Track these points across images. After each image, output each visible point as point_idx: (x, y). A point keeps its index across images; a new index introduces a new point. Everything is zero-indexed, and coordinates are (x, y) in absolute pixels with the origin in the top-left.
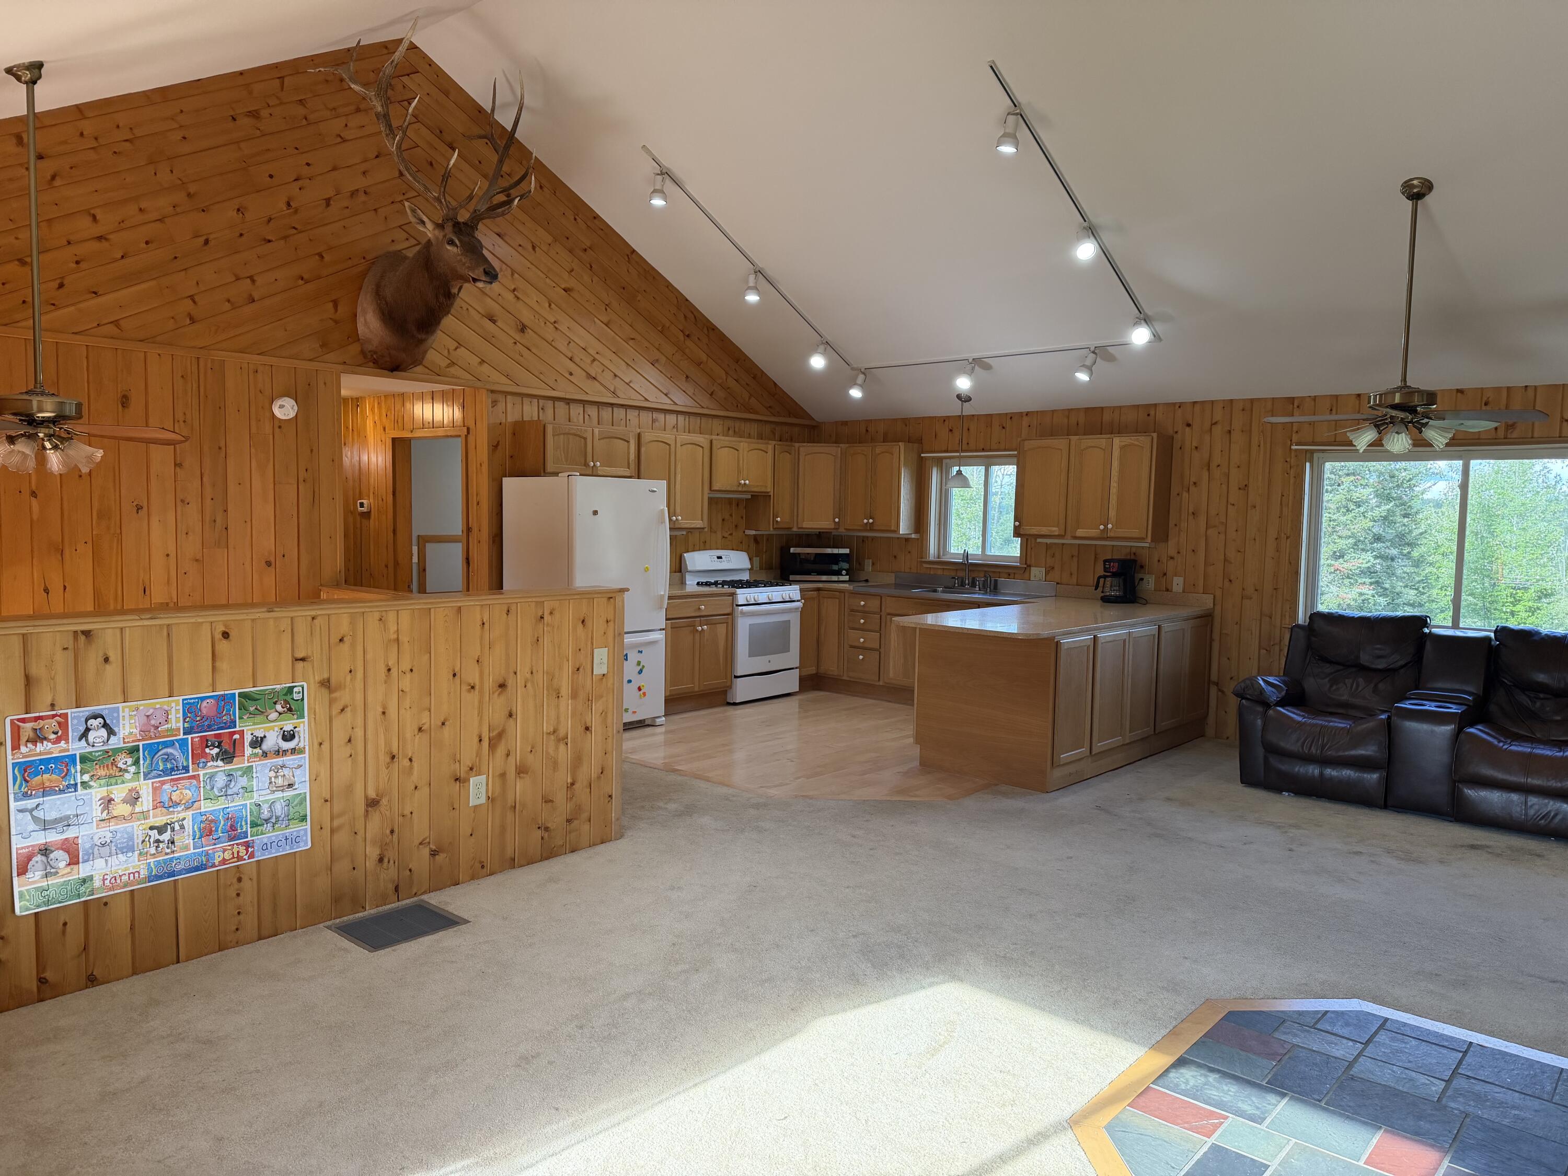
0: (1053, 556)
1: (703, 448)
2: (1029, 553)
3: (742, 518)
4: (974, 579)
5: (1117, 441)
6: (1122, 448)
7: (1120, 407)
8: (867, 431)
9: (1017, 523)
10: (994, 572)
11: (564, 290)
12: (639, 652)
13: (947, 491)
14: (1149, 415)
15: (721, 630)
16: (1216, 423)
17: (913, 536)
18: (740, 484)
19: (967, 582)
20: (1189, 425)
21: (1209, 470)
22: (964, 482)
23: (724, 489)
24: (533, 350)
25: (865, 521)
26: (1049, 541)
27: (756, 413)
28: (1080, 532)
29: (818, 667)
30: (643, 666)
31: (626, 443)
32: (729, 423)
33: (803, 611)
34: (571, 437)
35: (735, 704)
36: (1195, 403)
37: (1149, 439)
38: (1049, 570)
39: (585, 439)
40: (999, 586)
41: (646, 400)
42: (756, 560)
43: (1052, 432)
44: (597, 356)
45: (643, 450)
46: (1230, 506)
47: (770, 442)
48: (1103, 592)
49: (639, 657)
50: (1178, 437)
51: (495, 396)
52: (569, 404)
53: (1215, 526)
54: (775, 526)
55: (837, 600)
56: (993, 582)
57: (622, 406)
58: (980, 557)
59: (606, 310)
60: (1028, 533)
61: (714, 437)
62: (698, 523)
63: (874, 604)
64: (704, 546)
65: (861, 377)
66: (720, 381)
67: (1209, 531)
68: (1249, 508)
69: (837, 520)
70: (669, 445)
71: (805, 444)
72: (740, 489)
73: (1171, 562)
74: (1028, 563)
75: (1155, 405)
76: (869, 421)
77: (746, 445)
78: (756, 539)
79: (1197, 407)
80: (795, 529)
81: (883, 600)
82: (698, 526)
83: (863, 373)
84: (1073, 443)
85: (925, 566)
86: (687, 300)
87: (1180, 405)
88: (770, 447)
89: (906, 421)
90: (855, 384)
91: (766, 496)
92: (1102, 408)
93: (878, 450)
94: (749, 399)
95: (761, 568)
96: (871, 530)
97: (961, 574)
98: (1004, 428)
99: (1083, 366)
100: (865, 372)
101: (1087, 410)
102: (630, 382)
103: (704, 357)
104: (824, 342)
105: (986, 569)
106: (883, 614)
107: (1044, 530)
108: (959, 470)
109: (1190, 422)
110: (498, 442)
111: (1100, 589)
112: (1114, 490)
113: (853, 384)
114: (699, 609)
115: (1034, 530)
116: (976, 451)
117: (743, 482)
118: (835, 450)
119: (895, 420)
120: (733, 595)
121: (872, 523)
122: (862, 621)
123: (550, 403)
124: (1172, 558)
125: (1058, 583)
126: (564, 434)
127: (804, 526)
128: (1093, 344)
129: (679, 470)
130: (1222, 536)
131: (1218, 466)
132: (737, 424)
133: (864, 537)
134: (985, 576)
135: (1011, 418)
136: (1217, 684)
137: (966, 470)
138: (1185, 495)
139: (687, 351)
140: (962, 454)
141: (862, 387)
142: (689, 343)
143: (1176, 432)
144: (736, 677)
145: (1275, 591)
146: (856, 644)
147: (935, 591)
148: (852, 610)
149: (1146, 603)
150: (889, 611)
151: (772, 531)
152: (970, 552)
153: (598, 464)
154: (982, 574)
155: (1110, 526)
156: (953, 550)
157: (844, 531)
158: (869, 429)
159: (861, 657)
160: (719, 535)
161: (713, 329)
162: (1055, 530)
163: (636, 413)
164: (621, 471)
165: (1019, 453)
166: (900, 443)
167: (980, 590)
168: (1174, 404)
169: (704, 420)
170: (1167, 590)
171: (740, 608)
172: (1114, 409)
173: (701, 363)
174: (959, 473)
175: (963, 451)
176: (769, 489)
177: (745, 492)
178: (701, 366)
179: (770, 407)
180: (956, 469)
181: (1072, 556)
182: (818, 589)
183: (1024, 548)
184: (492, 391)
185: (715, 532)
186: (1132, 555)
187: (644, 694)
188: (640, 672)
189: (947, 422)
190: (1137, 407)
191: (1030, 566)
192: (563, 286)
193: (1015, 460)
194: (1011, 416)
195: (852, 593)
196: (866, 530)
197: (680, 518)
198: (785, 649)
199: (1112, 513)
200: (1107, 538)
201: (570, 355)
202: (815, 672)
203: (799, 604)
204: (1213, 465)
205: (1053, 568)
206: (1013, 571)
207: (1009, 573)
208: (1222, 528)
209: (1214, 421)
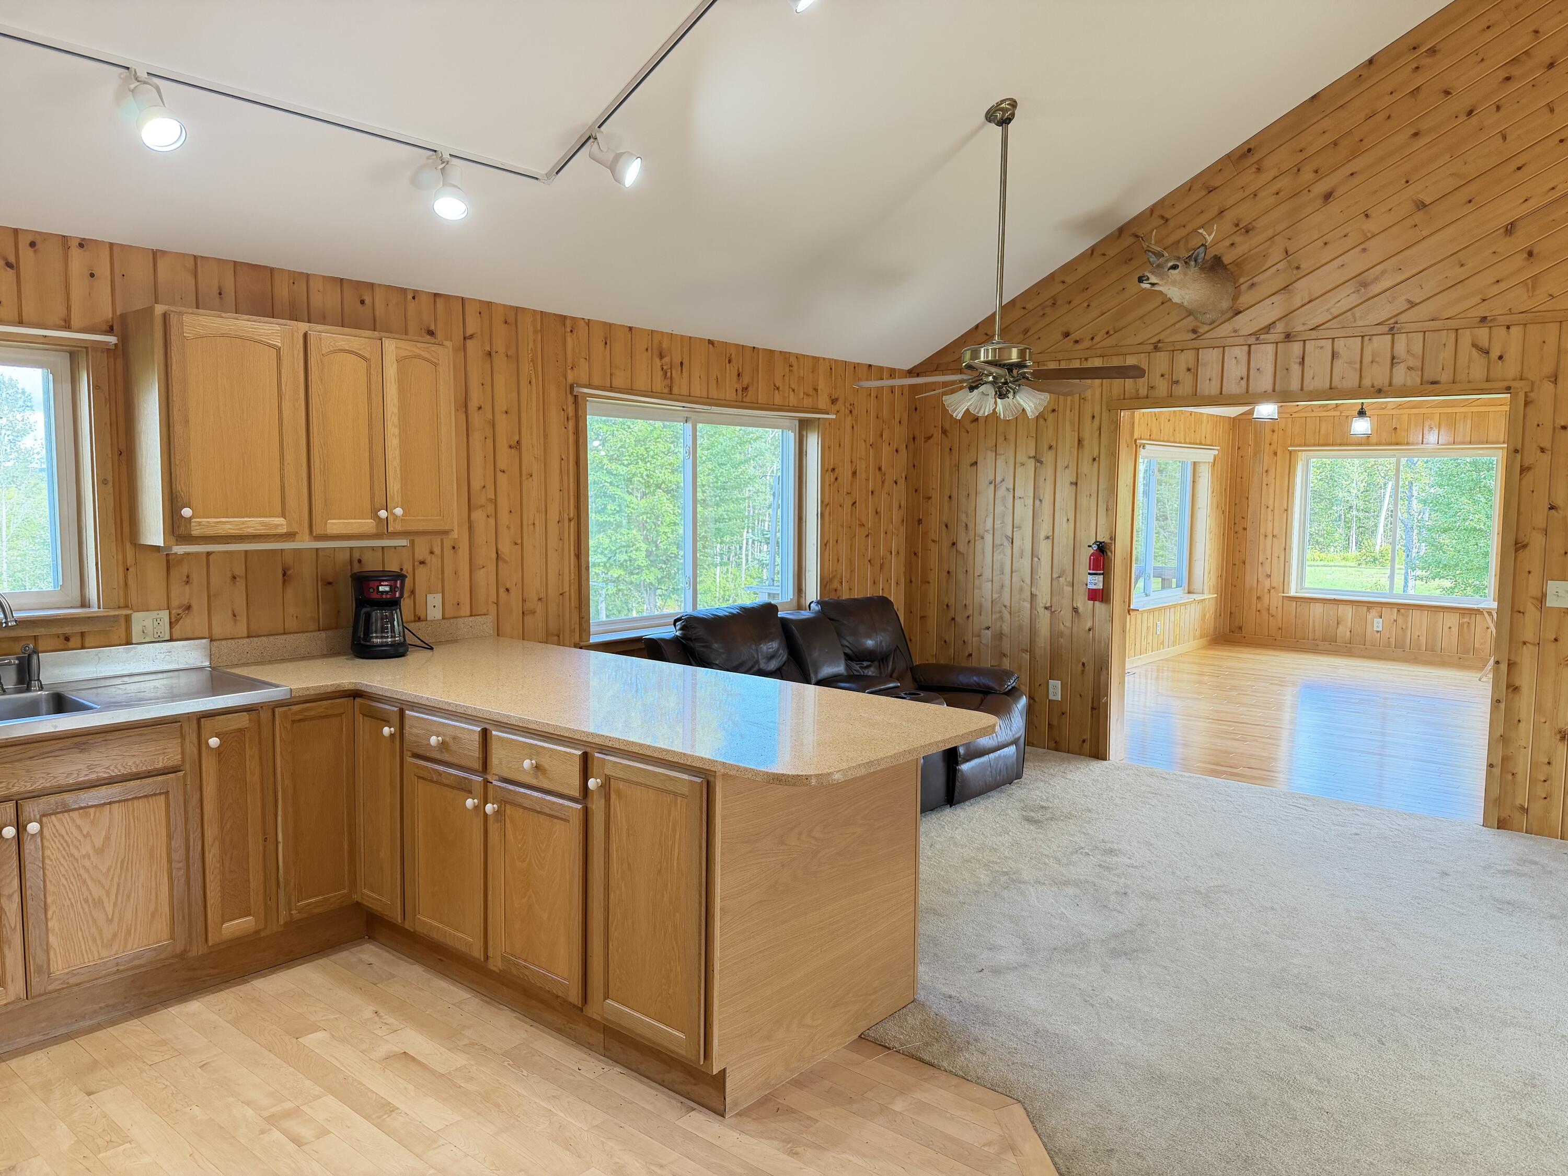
0: (187, 580)
5: (393, 347)
6: (397, 361)
14: (362, 302)
16: (471, 337)
21: (466, 412)
28: (334, 526)
38: (180, 612)
46: (499, 474)
53: (482, 506)
68: (524, 478)
73: (420, 570)
84: (297, 336)
87: (415, 295)
107: (253, 525)
115: (227, 526)
130: (492, 521)
131: (480, 408)
145: (561, 597)
155: (398, 511)
170: (418, 619)
181: (233, 578)
186: (356, 564)
199: (395, 487)
200: (387, 534)
204: (473, 404)
205: (189, 608)
206: (78, 629)
207: (67, 639)
208: (490, 509)
209: (468, 333)
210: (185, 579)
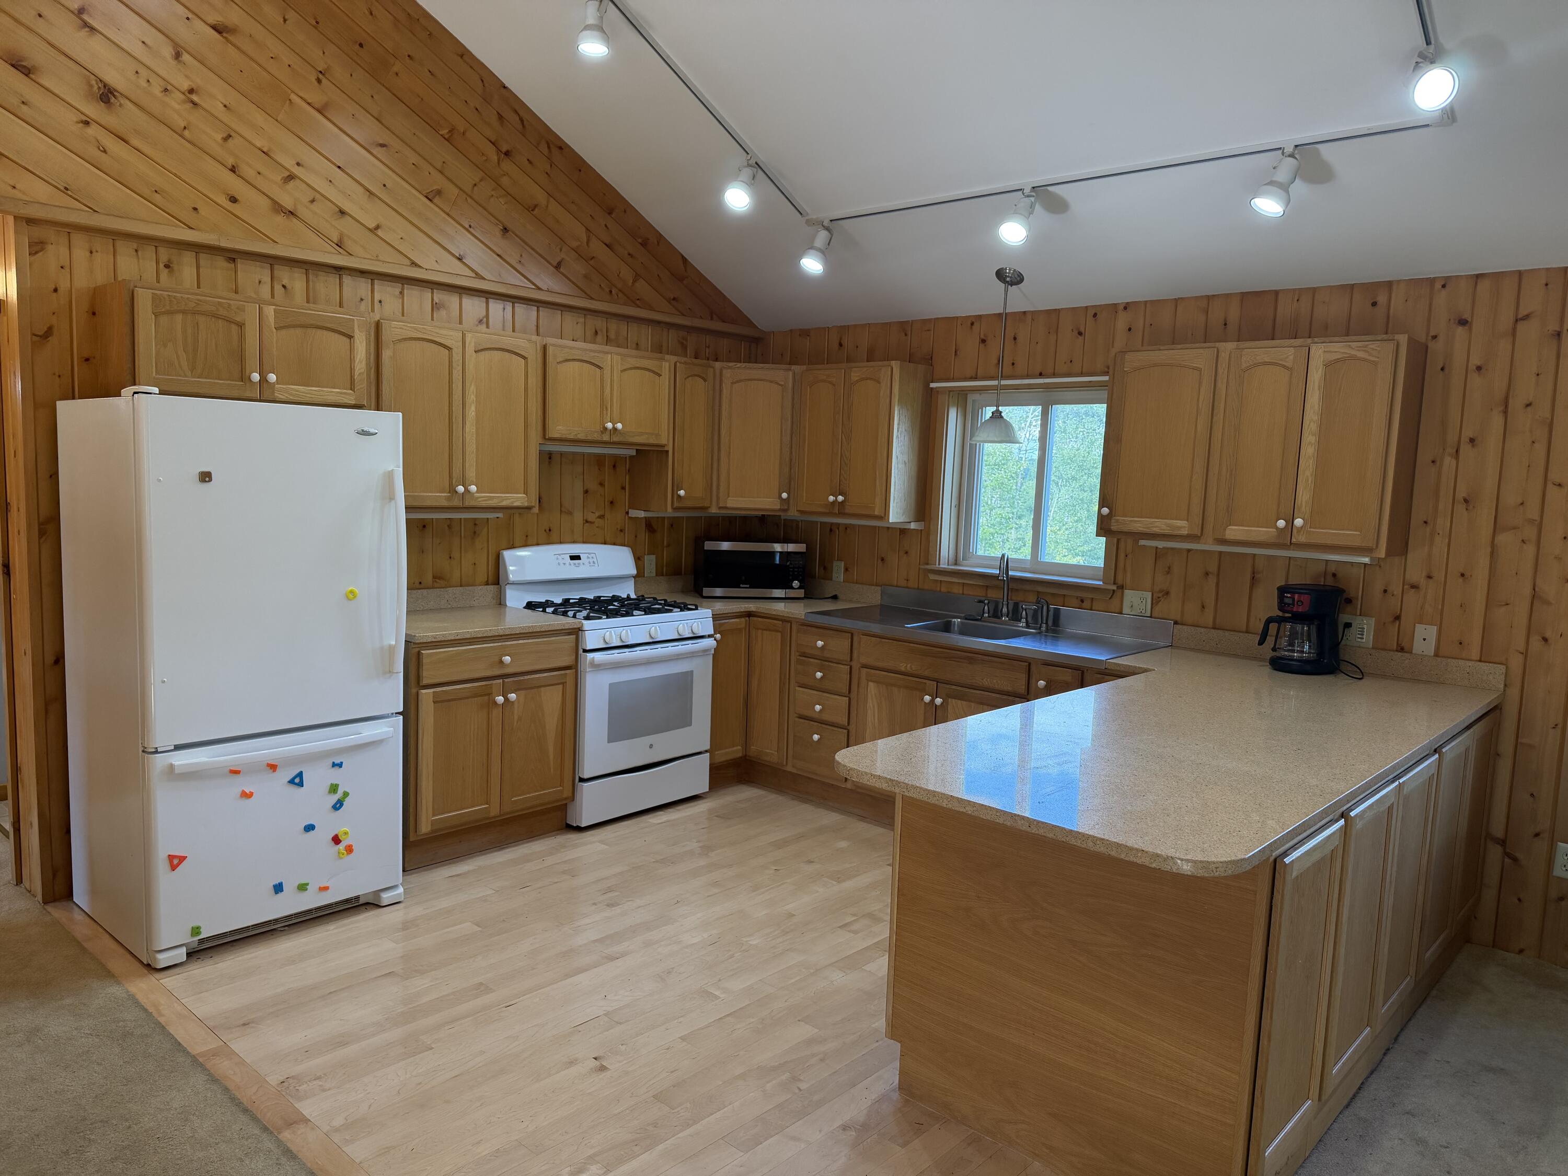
0: (1169, 571)
1: (524, 358)
2: (1121, 564)
3: (623, 488)
4: (1016, 605)
5: (1320, 353)
6: (1328, 365)
7: (1314, 290)
8: (841, 345)
9: (1105, 511)
10: (1053, 595)
11: (214, 28)
12: (334, 765)
13: (973, 448)
14: (1374, 304)
15: (551, 699)
16: (1527, 317)
17: (913, 526)
18: (606, 429)
19: (1005, 610)
20: (1463, 322)
21: (1505, 412)
22: (1007, 434)
23: (571, 437)
24: (135, 142)
25: (831, 498)
26: (1161, 544)
27: (651, 308)
28: (1234, 532)
29: (746, 745)
30: (346, 794)
31: (347, 340)
32: (600, 323)
33: (717, 655)
34: (202, 319)
35: (579, 829)
36: (1478, 276)
37: (1391, 346)
38: (1160, 596)
39: (241, 325)
40: (1063, 620)
41: (414, 264)
42: (650, 561)
43: (1176, 338)
44: (296, 171)
45: (386, 354)
46: (1551, 490)
47: (667, 357)
48: (1274, 649)
49: (335, 776)
50: (1437, 347)
51: (38, 232)
52: (234, 260)
53: (1514, 528)
54: (676, 505)
55: (779, 634)
56: (1051, 613)
57: (363, 273)
58: (1028, 566)
59: (319, 81)
60: (1126, 529)
61: (550, 340)
62: (518, 499)
63: (840, 646)
64: (548, 537)
65: (823, 235)
66: (574, 244)
67: (1502, 538)
69: (785, 495)
70: (449, 349)
71: (731, 364)
72: (606, 438)
73: (1411, 595)
74: (1120, 581)
75: (1389, 285)
76: (843, 329)
77: (617, 358)
78: (650, 525)
79: (1484, 285)
80: (714, 510)
81: (855, 638)
82: (517, 504)
83: (827, 229)
84: (1224, 356)
85: (932, 577)
86: (505, 87)
87: (1446, 282)
88: (666, 365)
89: (905, 327)
90: (812, 248)
91: (660, 452)
92: (1276, 293)
93: (855, 375)
94: (634, 281)
95: (659, 573)
96: (842, 514)
97: (993, 594)
98: (1080, 334)
99: (1271, 183)
100: (831, 225)
101: (1245, 297)
102: (377, 227)
103: (540, 197)
104: (753, 162)
105: (1040, 589)
106: (854, 664)
107: (1159, 525)
108: (997, 410)
109: (1466, 316)
110: (50, 329)
111: (1270, 641)
112: (1309, 450)
113: (808, 247)
114: (501, 662)
115: (1138, 524)
116: (1028, 376)
117: (609, 425)
118: (783, 375)
119: (887, 326)
120: (577, 632)
121: (842, 502)
122: (819, 675)
123: (188, 258)
124: (1414, 587)
125: (1176, 623)
126: (184, 312)
127: (728, 505)
128: (1289, 138)
129: (471, 397)
130: (1530, 550)
131: (1528, 405)
132: (613, 325)
133: (832, 524)
134: (1038, 602)
135: (1095, 315)
136: (1503, 843)
137: (1008, 412)
138: (1448, 462)
139: (505, 181)
140: (1003, 382)
141: (825, 253)
142: (507, 165)
143: (1435, 337)
144: (582, 780)
146: (808, 713)
147: (947, 628)
148: (804, 655)
149: (1359, 674)
150: (864, 660)
151: (669, 512)
152: (1012, 555)
153: (272, 377)
154: (1033, 598)
155: (1298, 522)
156: (981, 550)
157: (796, 514)
158: (845, 342)
159: (816, 737)
160: (578, 517)
161: (561, 148)
162: (1182, 526)
163: (395, 289)
164: (332, 394)
165: (1113, 378)
166: (893, 363)
167: (1028, 626)
168: (1432, 281)
169: (544, 312)
170: (1401, 649)
171: (590, 656)
172: (1298, 294)
173: (536, 206)
174: (997, 415)
175: (1003, 378)
176: (664, 439)
177: (614, 443)
178: (536, 212)
179: (674, 299)
180: (989, 411)
181: (1207, 574)
182: (749, 614)
183: (1112, 554)
184: (30, 221)
185: (570, 513)
186: (1333, 578)
187: (349, 849)
188: (338, 806)
189: (976, 326)
190: (1351, 288)
191: (1122, 587)
192: (211, 20)
193: (1104, 394)
194: (1095, 312)
195: (803, 625)
196: (830, 514)
197: (473, 488)
198: (684, 719)
199: (1304, 496)
200: (1291, 545)
201: (230, 161)
202: (740, 755)
203: (710, 643)
204: (1516, 403)
205: (1167, 593)
206: (1090, 596)
207: (1082, 601)
208: (1530, 532)
209: (1523, 312)
210: (1167, 569)
